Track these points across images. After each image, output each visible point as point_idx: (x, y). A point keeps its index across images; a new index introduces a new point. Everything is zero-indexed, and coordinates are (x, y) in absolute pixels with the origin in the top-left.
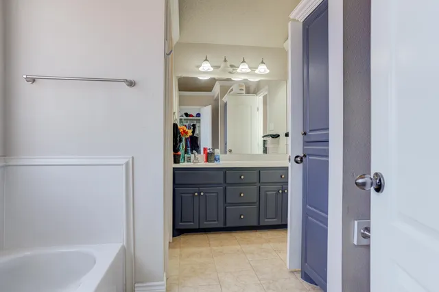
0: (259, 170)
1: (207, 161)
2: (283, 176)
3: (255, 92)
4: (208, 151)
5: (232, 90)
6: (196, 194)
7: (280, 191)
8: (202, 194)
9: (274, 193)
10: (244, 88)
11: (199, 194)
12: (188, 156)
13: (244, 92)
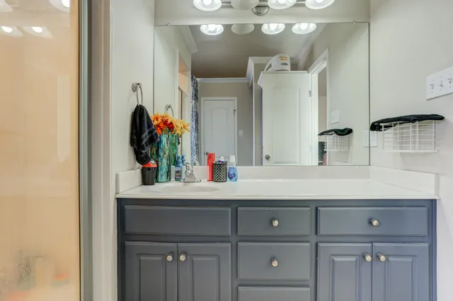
0: (316, 207)
1: (213, 178)
2: (375, 223)
3: (306, 68)
4: (216, 160)
5: (270, 66)
6: (170, 258)
7: (368, 258)
8: (182, 258)
9: (353, 259)
10: (288, 62)
11: (176, 258)
12: (177, 169)
13: (288, 67)
